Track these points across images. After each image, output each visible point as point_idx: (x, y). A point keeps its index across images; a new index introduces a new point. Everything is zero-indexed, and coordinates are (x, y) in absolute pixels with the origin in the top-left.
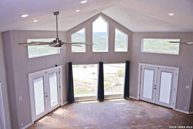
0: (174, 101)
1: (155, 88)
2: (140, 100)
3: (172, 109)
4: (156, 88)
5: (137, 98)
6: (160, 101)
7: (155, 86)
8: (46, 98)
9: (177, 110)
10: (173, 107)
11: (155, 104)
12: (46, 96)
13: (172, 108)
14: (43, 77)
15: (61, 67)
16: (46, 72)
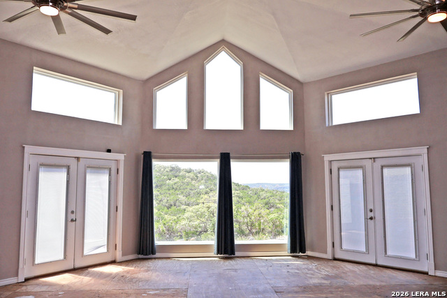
0: (428, 247)
1: (371, 218)
2: (335, 259)
3: (426, 273)
4: (374, 216)
5: (326, 253)
6: (389, 253)
7: (371, 211)
8: (71, 225)
9: (440, 274)
10: (428, 266)
11: (376, 265)
12: (72, 220)
13: (425, 270)
14: (68, 168)
15: (123, 158)
16: (78, 158)
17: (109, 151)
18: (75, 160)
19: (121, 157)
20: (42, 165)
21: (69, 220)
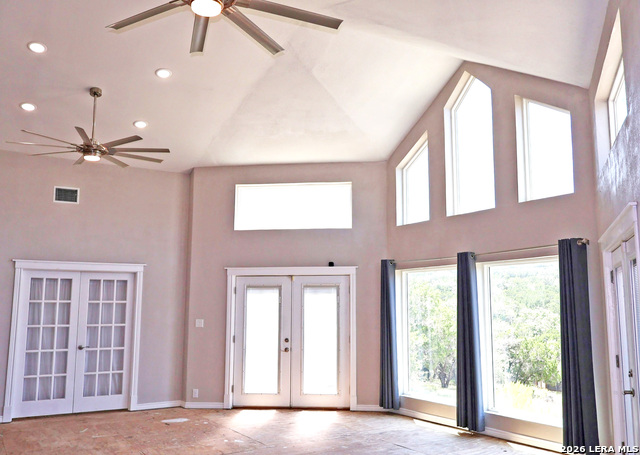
8: (285, 356)
12: (287, 350)
14: (280, 288)
15: (354, 272)
16: (291, 276)
17: (331, 264)
18: (289, 279)
19: (352, 270)
20: (249, 287)
21: (283, 348)
